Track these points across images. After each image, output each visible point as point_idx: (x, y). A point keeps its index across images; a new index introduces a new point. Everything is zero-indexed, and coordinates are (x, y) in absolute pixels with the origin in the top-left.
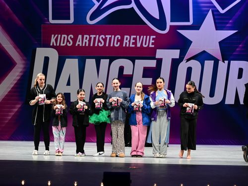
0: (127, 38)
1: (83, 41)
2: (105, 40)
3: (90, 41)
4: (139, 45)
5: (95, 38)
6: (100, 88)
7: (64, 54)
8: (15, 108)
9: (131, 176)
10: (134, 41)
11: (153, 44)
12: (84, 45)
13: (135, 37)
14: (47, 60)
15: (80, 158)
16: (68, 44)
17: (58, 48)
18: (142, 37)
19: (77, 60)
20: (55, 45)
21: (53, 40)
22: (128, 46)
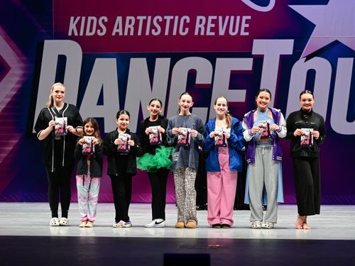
0: (201, 21)
1: (125, 26)
2: (163, 24)
3: (136, 27)
4: (222, 32)
5: (145, 22)
6: (155, 108)
7: (92, 49)
8: (7, 145)
9: (212, 261)
10: (213, 25)
11: (246, 30)
12: (126, 34)
13: (215, 17)
14: (62, 60)
15: (122, 231)
16: (99, 33)
17: (81, 40)
18: (227, 18)
19: (115, 60)
20: (76, 34)
21: (72, 26)
22: (202, 33)
